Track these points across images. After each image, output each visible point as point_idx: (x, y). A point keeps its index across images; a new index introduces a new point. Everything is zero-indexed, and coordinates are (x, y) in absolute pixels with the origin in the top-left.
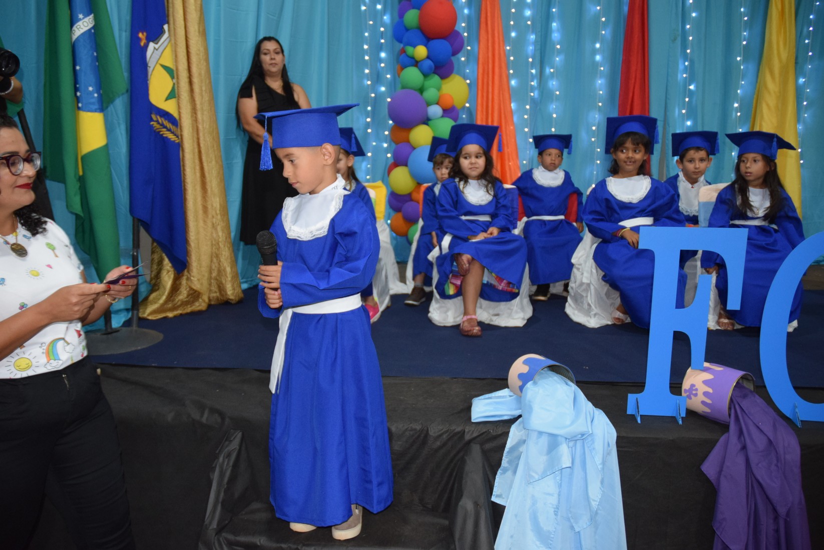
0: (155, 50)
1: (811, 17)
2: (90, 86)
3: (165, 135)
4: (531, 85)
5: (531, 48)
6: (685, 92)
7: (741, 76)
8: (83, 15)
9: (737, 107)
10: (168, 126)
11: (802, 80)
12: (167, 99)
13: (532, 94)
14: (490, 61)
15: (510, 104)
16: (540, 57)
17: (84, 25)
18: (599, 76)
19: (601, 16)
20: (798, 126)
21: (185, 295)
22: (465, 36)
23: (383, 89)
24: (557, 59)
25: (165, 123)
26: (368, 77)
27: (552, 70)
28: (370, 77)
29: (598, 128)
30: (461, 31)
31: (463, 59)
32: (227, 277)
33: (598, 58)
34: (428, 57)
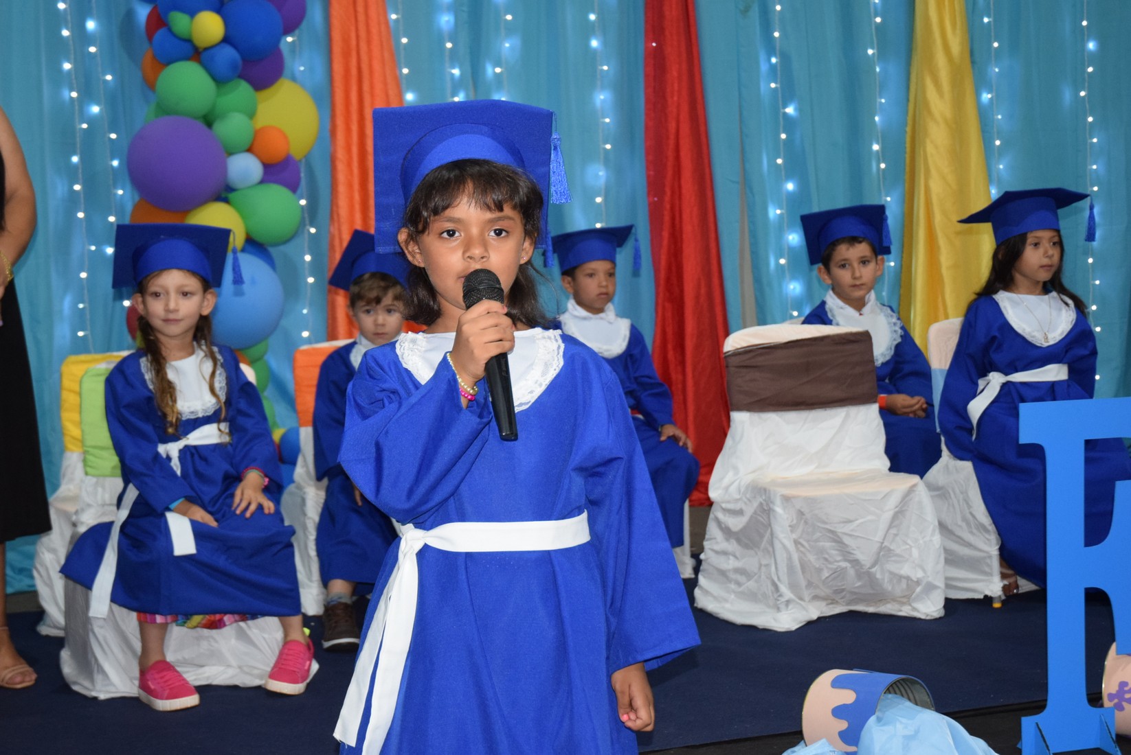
5: (447, 18)
6: (778, 120)
7: (878, 88)
9: (877, 151)
11: (986, 97)
20: (991, 188)
23: (98, 110)
24: (507, 45)
26: (71, 82)
27: (498, 70)
28: (74, 81)
33: (594, 43)
34: (226, 40)
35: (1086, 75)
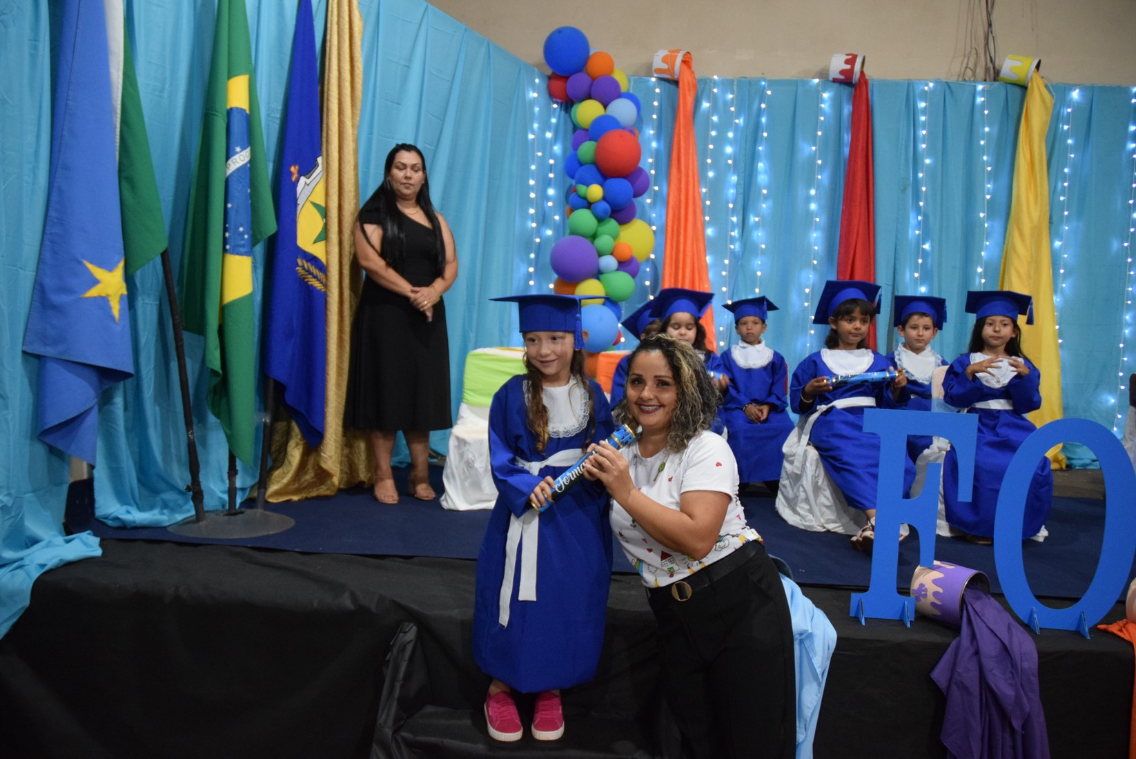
0: (306, 186)
1: (1066, 170)
2: (241, 226)
3: (310, 283)
4: (731, 236)
5: (732, 191)
6: (919, 251)
7: (985, 236)
8: (241, 148)
9: (981, 272)
10: (315, 272)
11: (1057, 244)
12: (315, 242)
13: (732, 247)
14: (683, 206)
15: (705, 257)
16: (742, 203)
17: (241, 158)
18: (814, 227)
19: (817, 157)
20: (1054, 298)
21: (313, 475)
22: (651, 174)
23: (549, 232)
24: (764, 206)
25: (311, 269)
26: (533, 219)
27: (757, 219)
28: (535, 218)
29: (812, 291)
30: (646, 168)
31: (649, 201)
32: (361, 456)
33: (813, 206)
34: (604, 199)
35: (1130, 234)
